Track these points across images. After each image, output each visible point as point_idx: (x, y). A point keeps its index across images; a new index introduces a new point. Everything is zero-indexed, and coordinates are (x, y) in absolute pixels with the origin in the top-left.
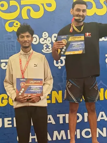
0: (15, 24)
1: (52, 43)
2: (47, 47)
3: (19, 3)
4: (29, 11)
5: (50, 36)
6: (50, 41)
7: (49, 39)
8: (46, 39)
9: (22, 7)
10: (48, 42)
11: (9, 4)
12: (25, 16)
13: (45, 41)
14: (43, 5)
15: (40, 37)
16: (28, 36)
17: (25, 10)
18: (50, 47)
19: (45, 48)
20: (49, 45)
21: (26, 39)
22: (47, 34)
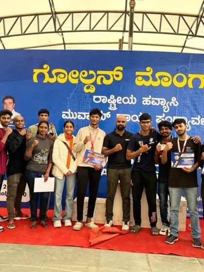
0: (91, 87)
1: (116, 103)
2: (113, 106)
3: (96, 72)
4: (102, 79)
5: (116, 98)
6: (115, 102)
7: (115, 100)
8: (112, 100)
9: (97, 75)
10: (114, 102)
11: (88, 73)
12: (99, 83)
13: (112, 102)
14: (113, 75)
15: (109, 98)
16: (97, 117)
17: (99, 78)
18: (115, 106)
19: (111, 106)
20: (114, 104)
21: (95, 119)
22: (114, 96)
